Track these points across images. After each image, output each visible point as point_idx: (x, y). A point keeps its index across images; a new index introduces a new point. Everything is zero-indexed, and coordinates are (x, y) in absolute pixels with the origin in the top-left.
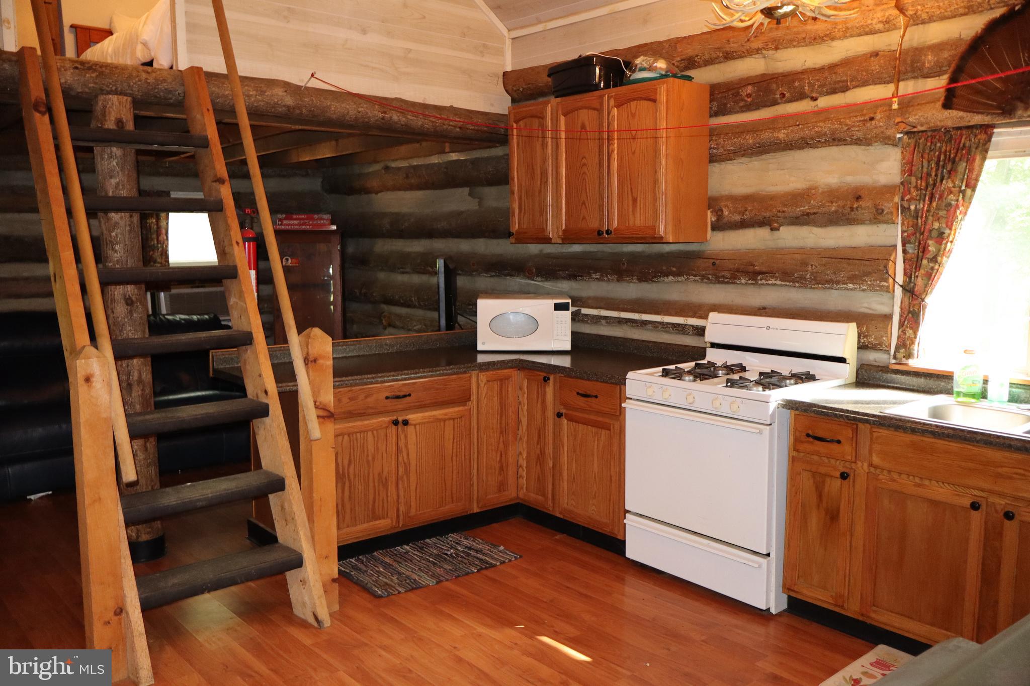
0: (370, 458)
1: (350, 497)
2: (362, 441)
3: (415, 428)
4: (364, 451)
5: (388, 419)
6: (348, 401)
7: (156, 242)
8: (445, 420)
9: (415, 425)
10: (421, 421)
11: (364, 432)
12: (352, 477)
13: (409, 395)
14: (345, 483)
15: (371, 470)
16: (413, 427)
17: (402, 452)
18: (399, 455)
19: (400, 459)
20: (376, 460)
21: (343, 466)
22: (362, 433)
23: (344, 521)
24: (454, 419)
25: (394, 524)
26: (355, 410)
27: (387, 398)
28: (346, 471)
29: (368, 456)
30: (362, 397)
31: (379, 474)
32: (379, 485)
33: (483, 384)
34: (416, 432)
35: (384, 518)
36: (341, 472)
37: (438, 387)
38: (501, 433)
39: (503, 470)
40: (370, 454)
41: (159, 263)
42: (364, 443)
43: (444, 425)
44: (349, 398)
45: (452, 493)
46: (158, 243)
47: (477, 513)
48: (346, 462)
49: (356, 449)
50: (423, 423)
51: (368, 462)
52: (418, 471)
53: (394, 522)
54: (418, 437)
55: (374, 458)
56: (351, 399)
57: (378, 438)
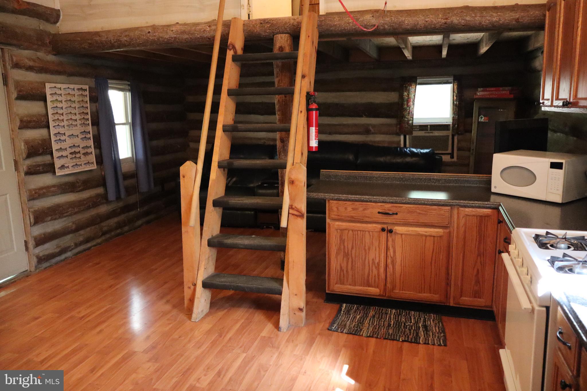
0: (367, 248)
1: (352, 268)
2: (361, 237)
3: (402, 237)
4: (362, 242)
5: (380, 226)
6: (352, 210)
7: (406, 106)
8: (426, 236)
9: (402, 235)
10: (406, 232)
11: (363, 231)
12: (353, 255)
13: (397, 214)
14: (349, 259)
15: (367, 255)
16: (400, 235)
17: (389, 250)
18: (388, 251)
19: (388, 253)
20: (371, 250)
21: (348, 248)
22: (362, 232)
23: (347, 281)
24: (434, 237)
25: (382, 293)
26: (356, 216)
27: (379, 213)
28: (350, 252)
29: (365, 246)
30: (361, 209)
31: (373, 260)
32: (372, 266)
33: (461, 217)
34: (402, 239)
35: (374, 287)
36: (347, 252)
37: (420, 212)
38: (479, 255)
39: (479, 282)
40: (367, 245)
41: (406, 118)
42: (362, 238)
43: (426, 240)
44: (353, 209)
45: (430, 287)
46: (407, 107)
47: (453, 307)
48: (350, 247)
49: (357, 240)
50: (407, 235)
51: (365, 250)
52: (402, 265)
53: (382, 291)
54: (404, 243)
55: (369, 249)
56: (354, 209)
57: (373, 236)
